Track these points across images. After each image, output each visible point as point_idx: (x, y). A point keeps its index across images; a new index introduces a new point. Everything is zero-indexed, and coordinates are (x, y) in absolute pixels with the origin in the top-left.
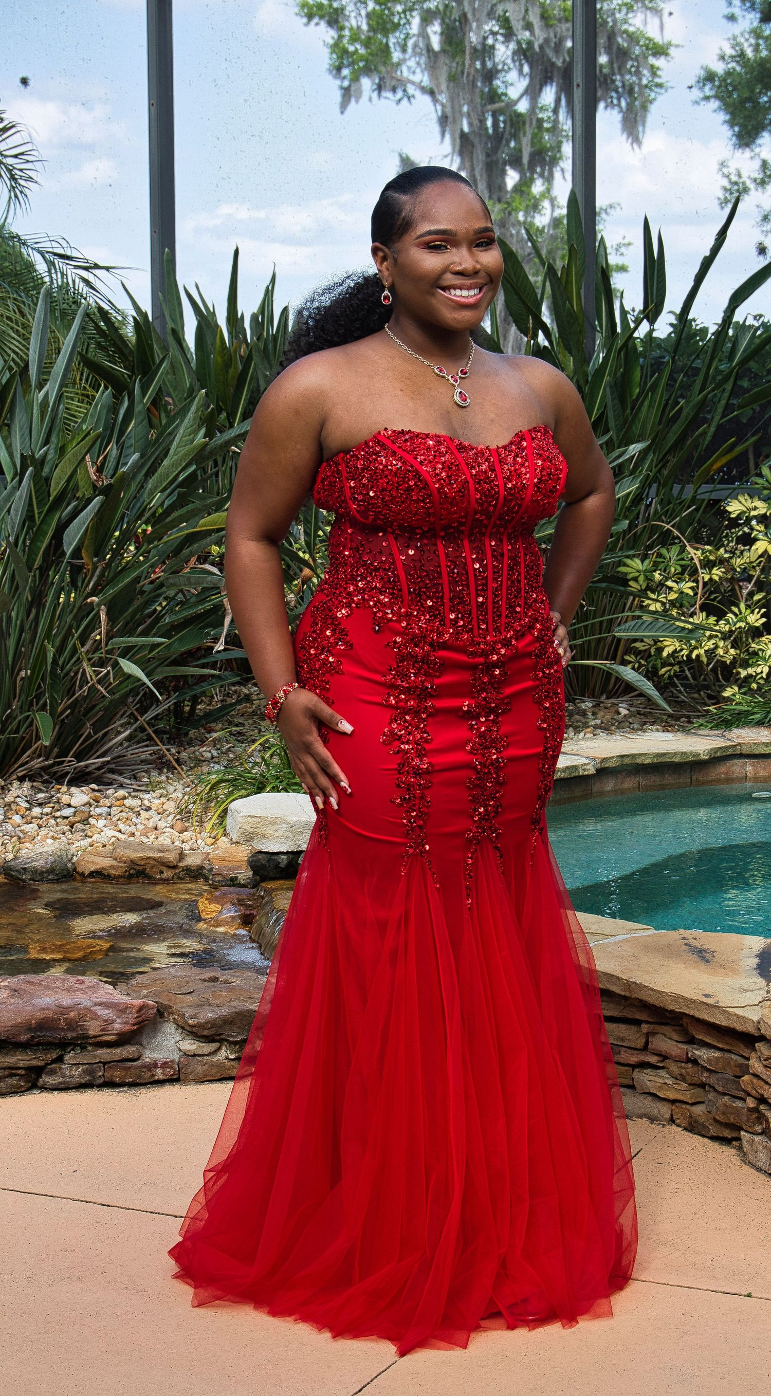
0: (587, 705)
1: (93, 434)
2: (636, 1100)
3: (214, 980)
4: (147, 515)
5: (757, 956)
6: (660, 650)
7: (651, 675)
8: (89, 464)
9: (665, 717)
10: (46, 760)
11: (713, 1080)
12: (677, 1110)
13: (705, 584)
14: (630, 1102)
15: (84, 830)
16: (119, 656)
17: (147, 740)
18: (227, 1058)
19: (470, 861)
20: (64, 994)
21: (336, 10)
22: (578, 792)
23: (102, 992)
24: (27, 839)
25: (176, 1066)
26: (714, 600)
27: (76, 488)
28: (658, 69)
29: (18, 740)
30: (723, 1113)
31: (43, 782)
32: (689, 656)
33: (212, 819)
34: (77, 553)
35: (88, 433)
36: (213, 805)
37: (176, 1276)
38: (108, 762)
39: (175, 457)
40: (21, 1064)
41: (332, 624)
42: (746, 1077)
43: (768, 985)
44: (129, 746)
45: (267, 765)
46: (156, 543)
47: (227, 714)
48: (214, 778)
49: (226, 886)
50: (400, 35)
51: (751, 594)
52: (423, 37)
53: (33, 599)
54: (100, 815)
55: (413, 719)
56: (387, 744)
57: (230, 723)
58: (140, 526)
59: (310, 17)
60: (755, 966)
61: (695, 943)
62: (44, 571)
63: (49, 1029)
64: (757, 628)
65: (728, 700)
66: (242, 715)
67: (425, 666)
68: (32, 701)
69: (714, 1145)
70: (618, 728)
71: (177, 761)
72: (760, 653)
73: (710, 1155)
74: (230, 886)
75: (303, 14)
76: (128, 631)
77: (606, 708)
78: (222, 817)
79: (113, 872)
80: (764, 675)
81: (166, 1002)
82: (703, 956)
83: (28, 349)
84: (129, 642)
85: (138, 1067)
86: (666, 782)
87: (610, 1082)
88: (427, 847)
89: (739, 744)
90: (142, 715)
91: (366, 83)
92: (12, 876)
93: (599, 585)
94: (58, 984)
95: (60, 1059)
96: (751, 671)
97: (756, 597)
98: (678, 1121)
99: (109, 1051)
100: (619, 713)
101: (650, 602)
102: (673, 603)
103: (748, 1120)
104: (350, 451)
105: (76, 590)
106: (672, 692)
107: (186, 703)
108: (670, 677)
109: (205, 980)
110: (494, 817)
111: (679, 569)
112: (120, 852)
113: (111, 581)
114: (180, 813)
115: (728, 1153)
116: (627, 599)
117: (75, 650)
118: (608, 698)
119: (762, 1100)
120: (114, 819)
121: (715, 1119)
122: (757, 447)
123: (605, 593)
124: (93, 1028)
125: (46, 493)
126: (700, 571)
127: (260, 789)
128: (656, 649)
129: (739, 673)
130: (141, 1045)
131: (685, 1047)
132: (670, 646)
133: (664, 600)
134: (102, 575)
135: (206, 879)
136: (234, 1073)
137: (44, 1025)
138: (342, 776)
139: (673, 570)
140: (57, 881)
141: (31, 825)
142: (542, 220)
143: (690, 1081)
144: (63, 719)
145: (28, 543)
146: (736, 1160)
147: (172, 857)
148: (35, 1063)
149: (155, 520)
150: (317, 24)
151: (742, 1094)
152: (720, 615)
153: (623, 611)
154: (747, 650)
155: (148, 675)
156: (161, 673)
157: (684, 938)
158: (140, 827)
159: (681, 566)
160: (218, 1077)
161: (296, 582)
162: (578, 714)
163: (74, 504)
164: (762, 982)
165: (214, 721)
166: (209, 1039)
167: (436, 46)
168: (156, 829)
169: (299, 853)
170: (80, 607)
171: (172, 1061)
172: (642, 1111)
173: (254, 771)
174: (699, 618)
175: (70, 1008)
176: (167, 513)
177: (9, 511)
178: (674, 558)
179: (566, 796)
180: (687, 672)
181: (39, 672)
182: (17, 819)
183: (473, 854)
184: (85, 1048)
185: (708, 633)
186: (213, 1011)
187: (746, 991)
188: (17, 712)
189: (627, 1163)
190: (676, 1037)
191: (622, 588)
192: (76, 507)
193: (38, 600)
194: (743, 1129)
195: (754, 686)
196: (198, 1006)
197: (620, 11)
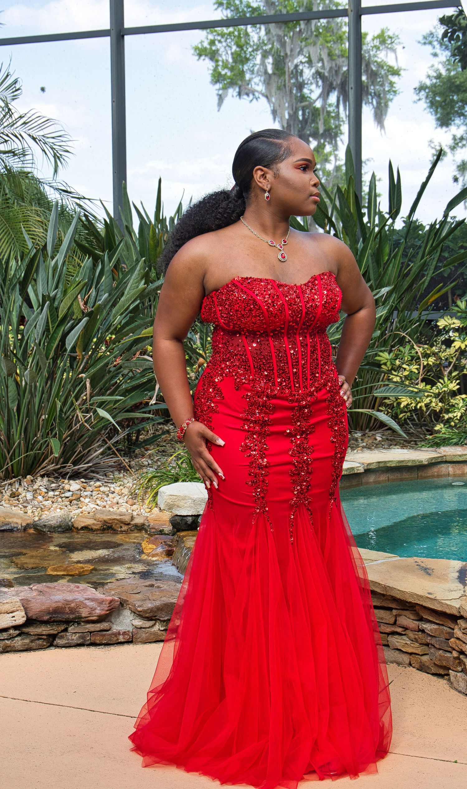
0: (358, 435)
1: (82, 283)
2: (389, 653)
3: (152, 586)
4: (112, 328)
5: (457, 572)
6: (399, 404)
7: (395, 417)
8: (80, 300)
9: (402, 442)
10: (57, 465)
11: (433, 641)
12: (413, 659)
13: (424, 367)
14: (388, 654)
15: (77, 504)
16: (97, 407)
17: (112, 454)
18: (159, 630)
19: (292, 517)
20: (68, 594)
21: (214, 51)
22: (354, 482)
23: (89, 593)
24: (46, 509)
25: (131, 634)
26: (429, 376)
27: (73, 313)
28: (394, 83)
29: (40, 455)
30: (440, 660)
31: (54, 478)
32: (415, 407)
33: (149, 498)
34: (73, 349)
35: (80, 282)
36: (149, 490)
37: (132, 750)
38: (91, 467)
39: (128, 296)
40: (44, 633)
41: (213, 385)
42: (452, 640)
43: (464, 588)
44: (102, 458)
45: (180, 467)
46: (117, 344)
47: (156, 440)
48: (150, 476)
49: (157, 534)
50: (250, 64)
51: (450, 373)
52: (263, 66)
53: (49, 376)
54: (86, 496)
55: (258, 437)
56: (244, 451)
57: (158, 446)
58: (108, 335)
59: (200, 55)
60: (457, 577)
61: (423, 565)
62: (55, 360)
63: (60, 613)
64: (454, 391)
65: (438, 432)
66: (165, 441)
67: (264, 408)
68: (48, 432)
69: (435, 678)
70: (376, 447)
71: (129, 466)
72: (456, 405)
73: (432, 684)
74: (159, 534)
75: (196, 54)
76: (101, 393)
77: (369, 437)
78: (155, 497)
79: (94, 527)
80: (458, 418)
81: (125, 598)
82: (427, 571)
83: (47, 235)
84: (103, 399)
85: (110, 635)
86: (404, 477)
87: (376, 643)
88: (267, 509)
89: (445, 456)
90: (109, 440)
91: (232, 92)
92: (38, 529)
93: (364, 367)
94: (64, 588)
95: (66, 630)
96: (451, 415)
97: (454, 374)
98: (413, 665)
99: (93, 625)
100: (376, 440)
101: (393, 376)
102: (406, 377)
103: (453, 664)
104: (219, 290)
105: (73, 370)
106: (406, 428)
107: (134, 435)
108: (405, 420)
109: (146, 586)
110: (306, 492)
111: (410, 358)
112: (98, 516)
113: (93, 365)
114: (131, 495)
115: (442, 683)
116: (381, 375)
117: (72, 404)
118: (370, 431)
119: (462, 652)
120: (95, 498)
121: (435, 664)
122: (453, 290)
123: (368, 372)
124: (84, 613)
125: (56, 316)
126: (422, 359)
127: (176, 481)
128: (397, 403)
129: (444, 417)
130: (111, 622)
131: (417, 623)
132: (405, 401)
133: (402, 376)
134: (87, 363)
135: (146, 531)
136: (163, 638)
137: (57, 611)
138: (219, 470)
139: (406, 358)
140: (63, 532)
141: (48, 502)
142: (330, 167)
143: (420, 642)
144: (66, 443)
145: (46, 344)
146: (447, 687)
147: (127, 518)
148: (52, 632)
149: (117, 331)
150: (204, 60)
151: (450, 649)
152: (433, 384)
153: (378, 382)
154: (448, 404)
155: (113, 418)
156: (121, 416)
157: (416, 562)
158: (109, 502)
159: (411, 356)
160: (154, 640)
161: (195, 367)
162: (353, 440)
163: (72, 322)
164: (461, 586)
165: (149, 445)
166: (149, 619)
167: (270, 71)
168: (118, 503)
169: (198, 516)
170: (75, 380)
171: (128, 631)
172: (393, 659)
173: (172, 471)
174: (422, 386)
175: (72, 601)
176: (123, 327)
177: (35, 327)
178: (407, 352)
179: (347, 485)
180: (415, 416)
181: (52, 416)
182: (40, 498)
183: (294, 513)
184: (80, 624)
185: (426, 394)
186: (151, 603)
187: (452, 591)
188: (40, 438)
189: (386, 688)
190: (412, 617)
191: (378, 369)
192: (73, 324)
193: (51, 376)
194: (450, 669)
195: (453, 424)
196: (143, 600)
197: (372, 51)
